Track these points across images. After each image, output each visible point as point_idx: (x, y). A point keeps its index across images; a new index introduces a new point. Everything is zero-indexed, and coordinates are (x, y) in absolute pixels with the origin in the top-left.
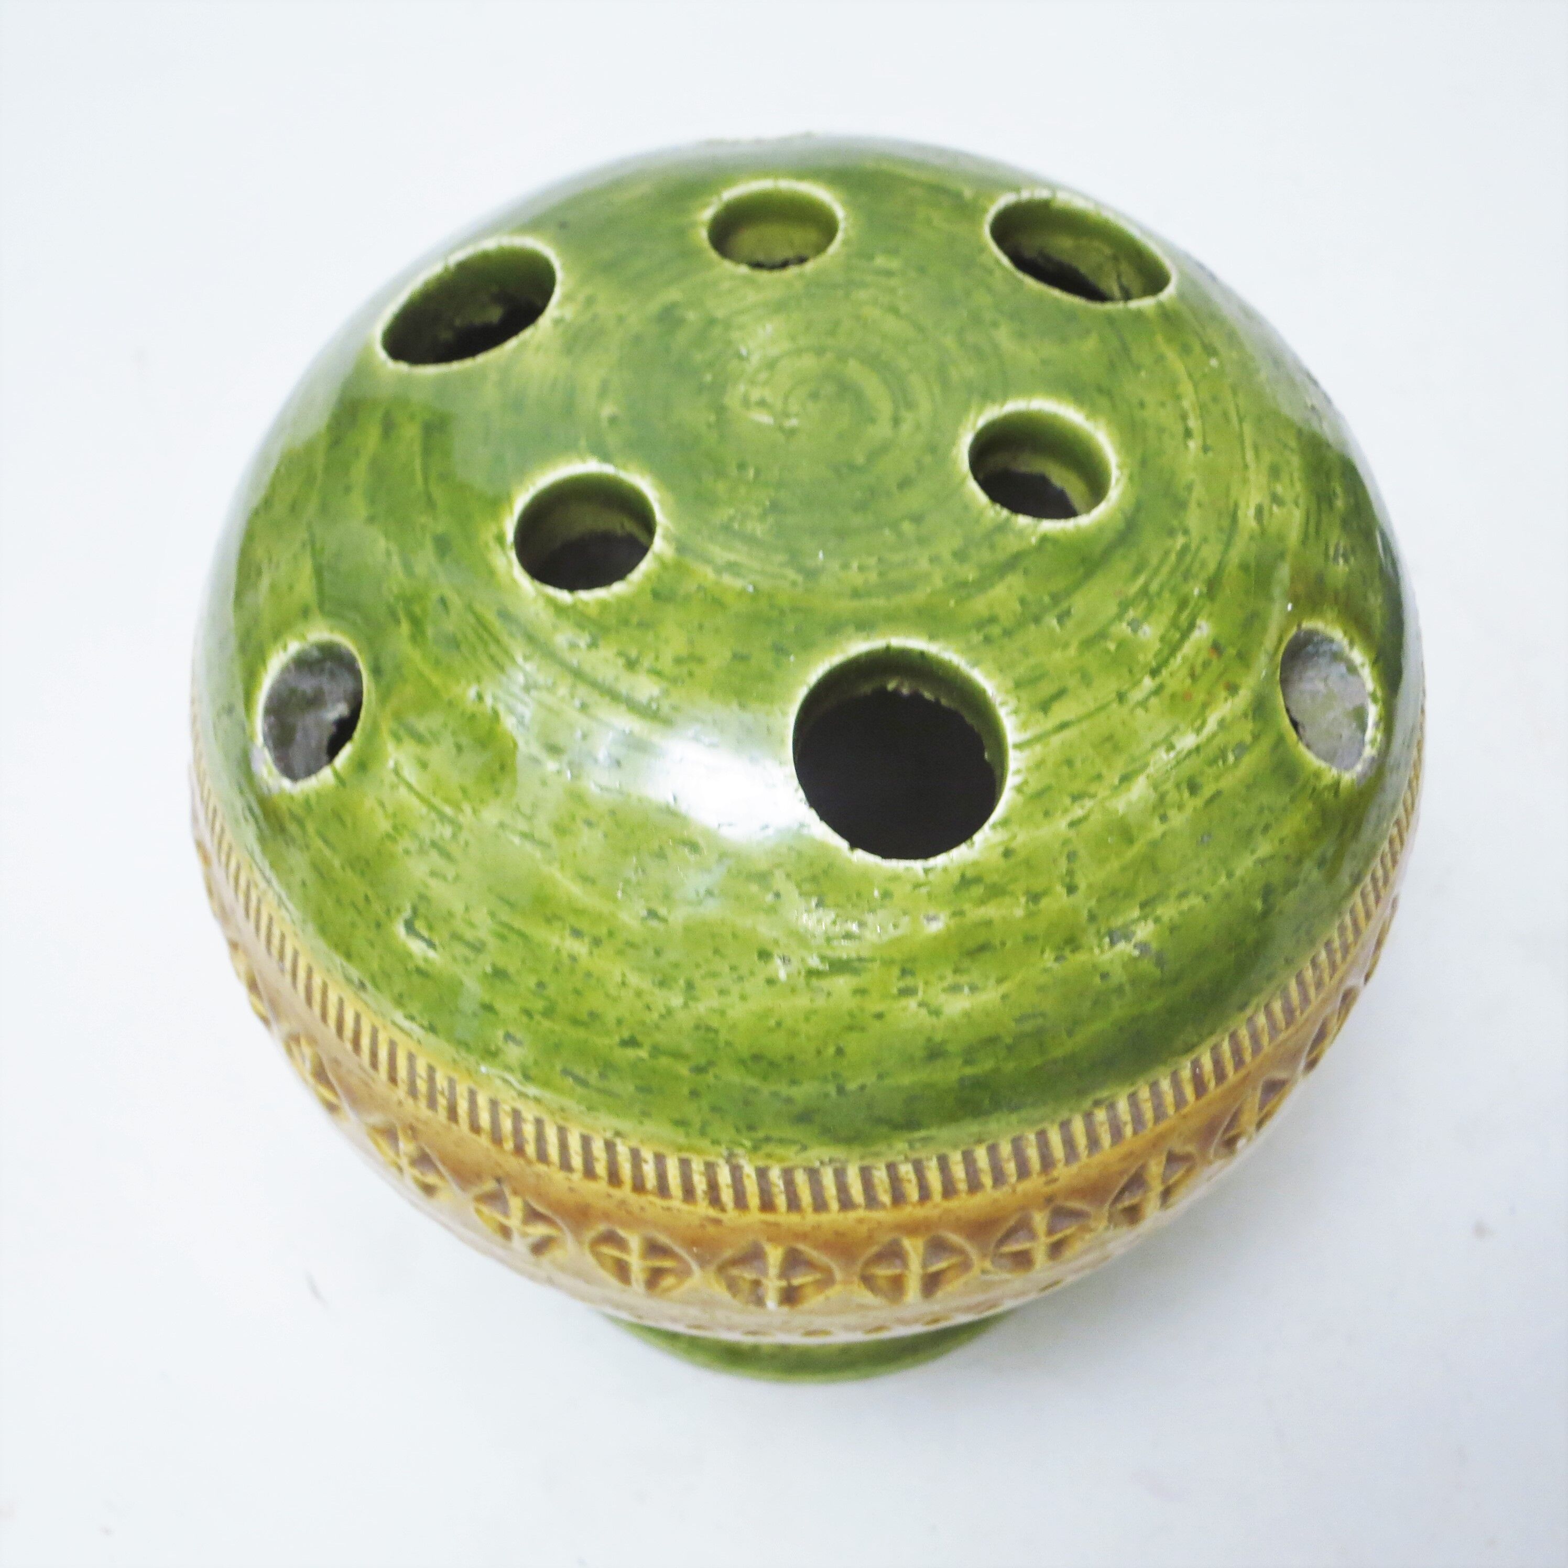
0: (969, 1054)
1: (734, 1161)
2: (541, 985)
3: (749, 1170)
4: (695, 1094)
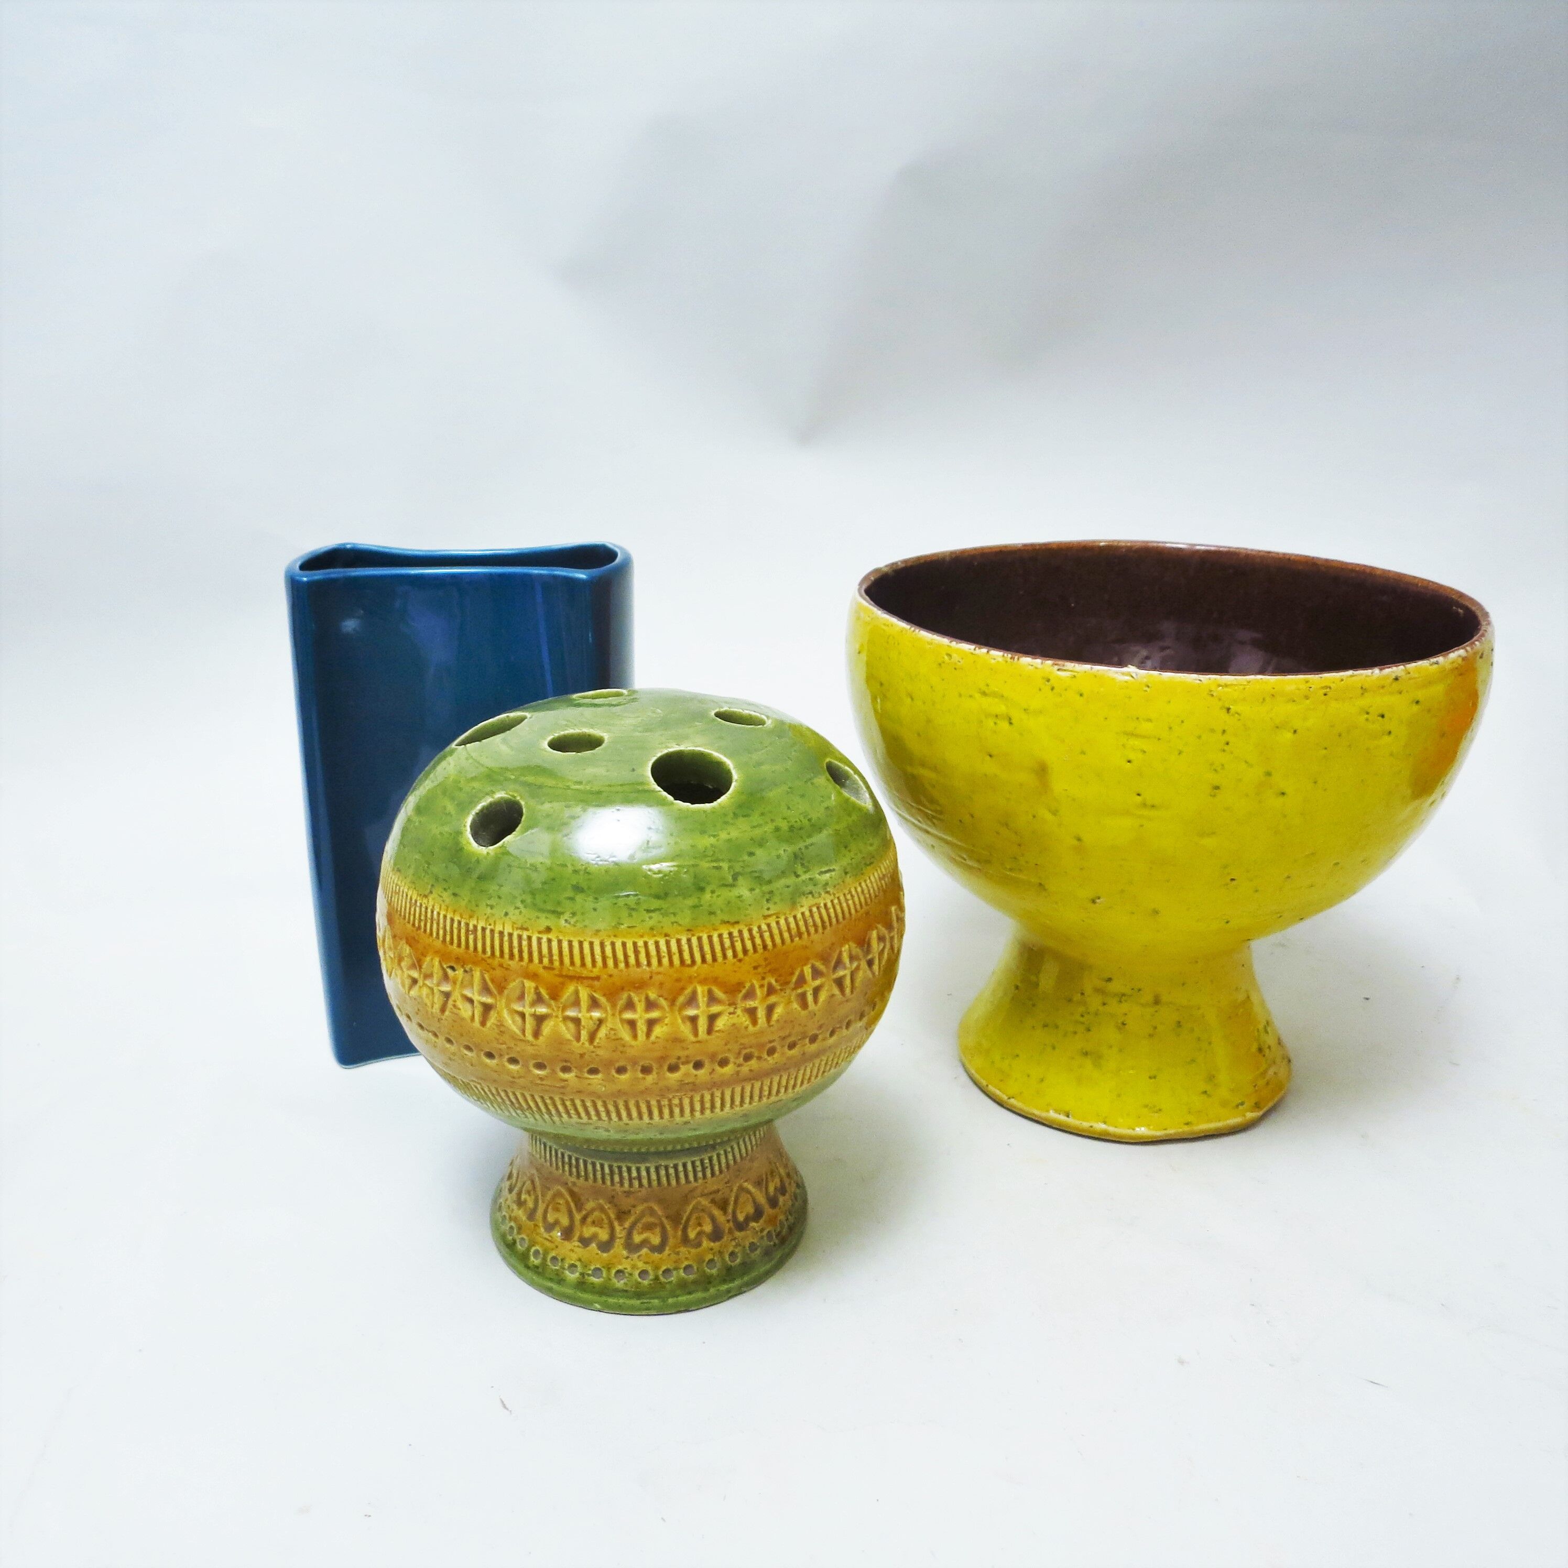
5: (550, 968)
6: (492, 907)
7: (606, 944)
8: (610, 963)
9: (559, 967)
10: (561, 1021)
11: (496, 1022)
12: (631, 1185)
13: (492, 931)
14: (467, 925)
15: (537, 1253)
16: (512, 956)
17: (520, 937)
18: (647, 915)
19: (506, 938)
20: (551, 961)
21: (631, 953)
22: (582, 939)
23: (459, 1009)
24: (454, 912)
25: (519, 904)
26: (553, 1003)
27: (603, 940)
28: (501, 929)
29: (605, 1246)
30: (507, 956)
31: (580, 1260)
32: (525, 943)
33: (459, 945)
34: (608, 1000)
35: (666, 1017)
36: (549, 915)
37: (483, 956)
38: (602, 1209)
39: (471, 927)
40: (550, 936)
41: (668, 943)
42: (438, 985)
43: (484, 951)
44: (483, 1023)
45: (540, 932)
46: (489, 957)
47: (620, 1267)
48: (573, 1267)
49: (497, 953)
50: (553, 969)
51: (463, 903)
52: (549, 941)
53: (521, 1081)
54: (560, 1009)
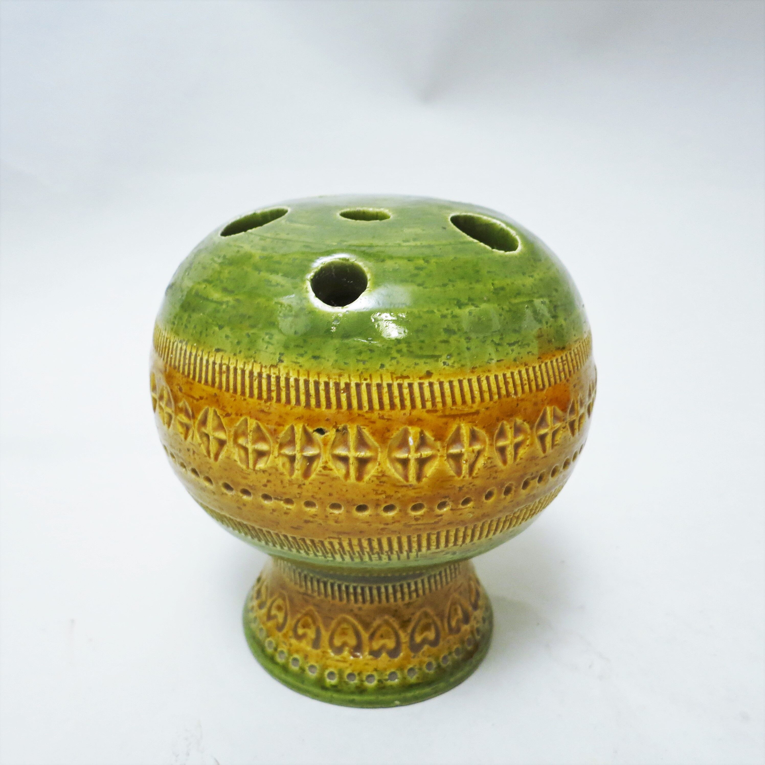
5: (434, 411)
6: (364, 362)
7: (482, 379)
8: (487, 396)
9: (442, 408)
10: (445, 460)
11: (376, 474)
12: (410, 597)
13: (368, 386)
14: (337, 385)
15: (331, 674)
16: (393, 406)
17: (400, 386)
18: (509, 349)
19: (385, 390)
20: (434, 404)
21: (502, 384)
22: (462, 378)
23: (331, 470)
24: (319, 374)
25: (395, 354)
26: (438, 444)
27: (479, 376)
28: (379, 381)
29: (393, 653)
30: (387, 407)
31: (376, 670)
32: (406, 391)
33: (329, 405)
34: (487, 432)
35: (528, 439)
36: (428, 360)
37: (360, 412)
38: (387, 623)
39: (342, 386)
40: (431, 380)
41: (527, 371)
42: (302, 450)
43: (360, 406)
44: (359, 478)
45: (420, 378)
46: (367, 412)
47: (410, 666)
48: (370, 677)
49: (376, 406)
50: (436, 411)
51: (328, 364)
52: (431, 385)
53: (397, 526)
54: (446, 448)
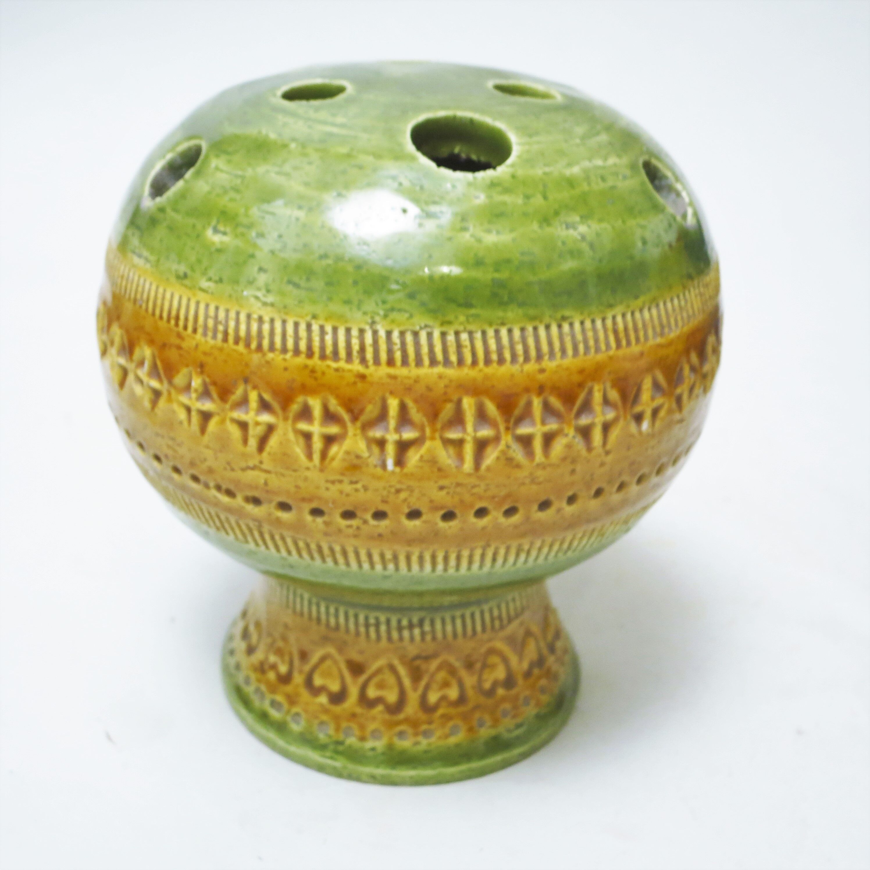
0: (498, 266)
1: (374, 327)
2: (280, 236)
3: (382, 334)
4: (355, 283)
11: (164, 413)
26: (221, 400)
34: (280, 403)
35: (347, 435)
54: (228, 408)
